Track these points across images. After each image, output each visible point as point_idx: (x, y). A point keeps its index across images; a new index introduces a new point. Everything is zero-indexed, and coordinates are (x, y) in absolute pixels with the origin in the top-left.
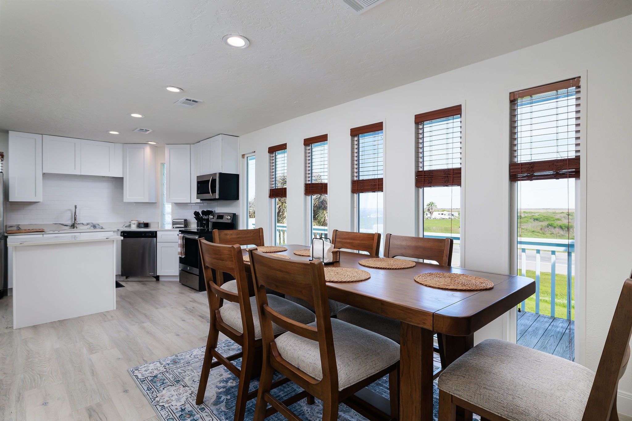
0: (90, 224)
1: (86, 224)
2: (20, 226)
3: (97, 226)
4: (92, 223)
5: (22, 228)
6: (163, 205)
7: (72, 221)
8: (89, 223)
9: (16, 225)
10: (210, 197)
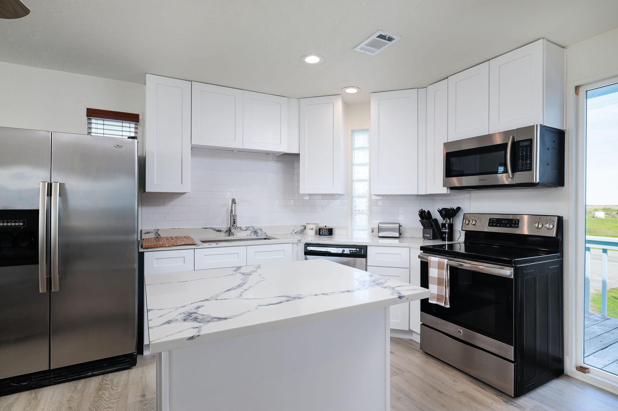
0: (249, 229)
1: (245, 229)
2: (159, 232)
3: (259, 231)
4: (253, 227)
5: (162, 235)
7: (228, 224)
8: (249, 227)
9: (154, 230)
10: (507, 179)
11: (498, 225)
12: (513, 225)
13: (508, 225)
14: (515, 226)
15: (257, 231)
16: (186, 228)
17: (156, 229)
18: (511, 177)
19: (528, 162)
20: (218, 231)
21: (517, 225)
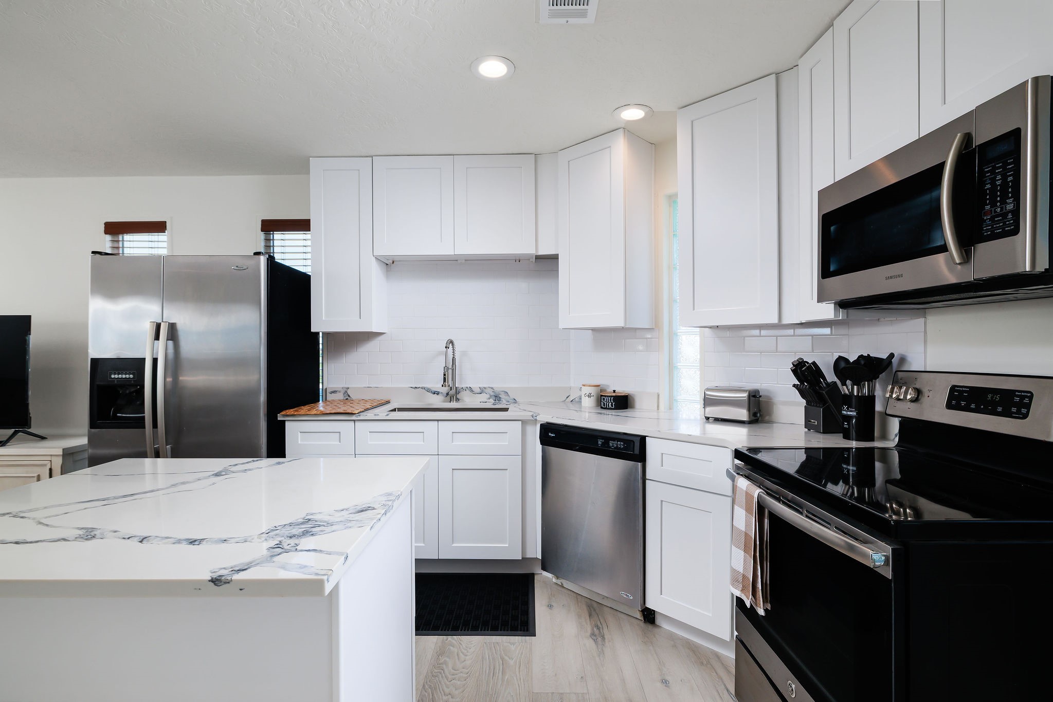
0: (486, 391)
1: (479, 391)
2: (349, 392)
3: (502, 396)
4: (492, 388)
6: (672, 336)
8: (485, 388)
9: (342, 388)
10: (951, 270)
11: (973, 406)
12: (1014, 410)
13: (1000, 409)
14: (1019, 412)
15: (500, 396)
16: (387, 386)
17: (344, 387)
18: (958, 261)
19: (1010, 207)
20: (434, 394)
21: (1024, 411)
